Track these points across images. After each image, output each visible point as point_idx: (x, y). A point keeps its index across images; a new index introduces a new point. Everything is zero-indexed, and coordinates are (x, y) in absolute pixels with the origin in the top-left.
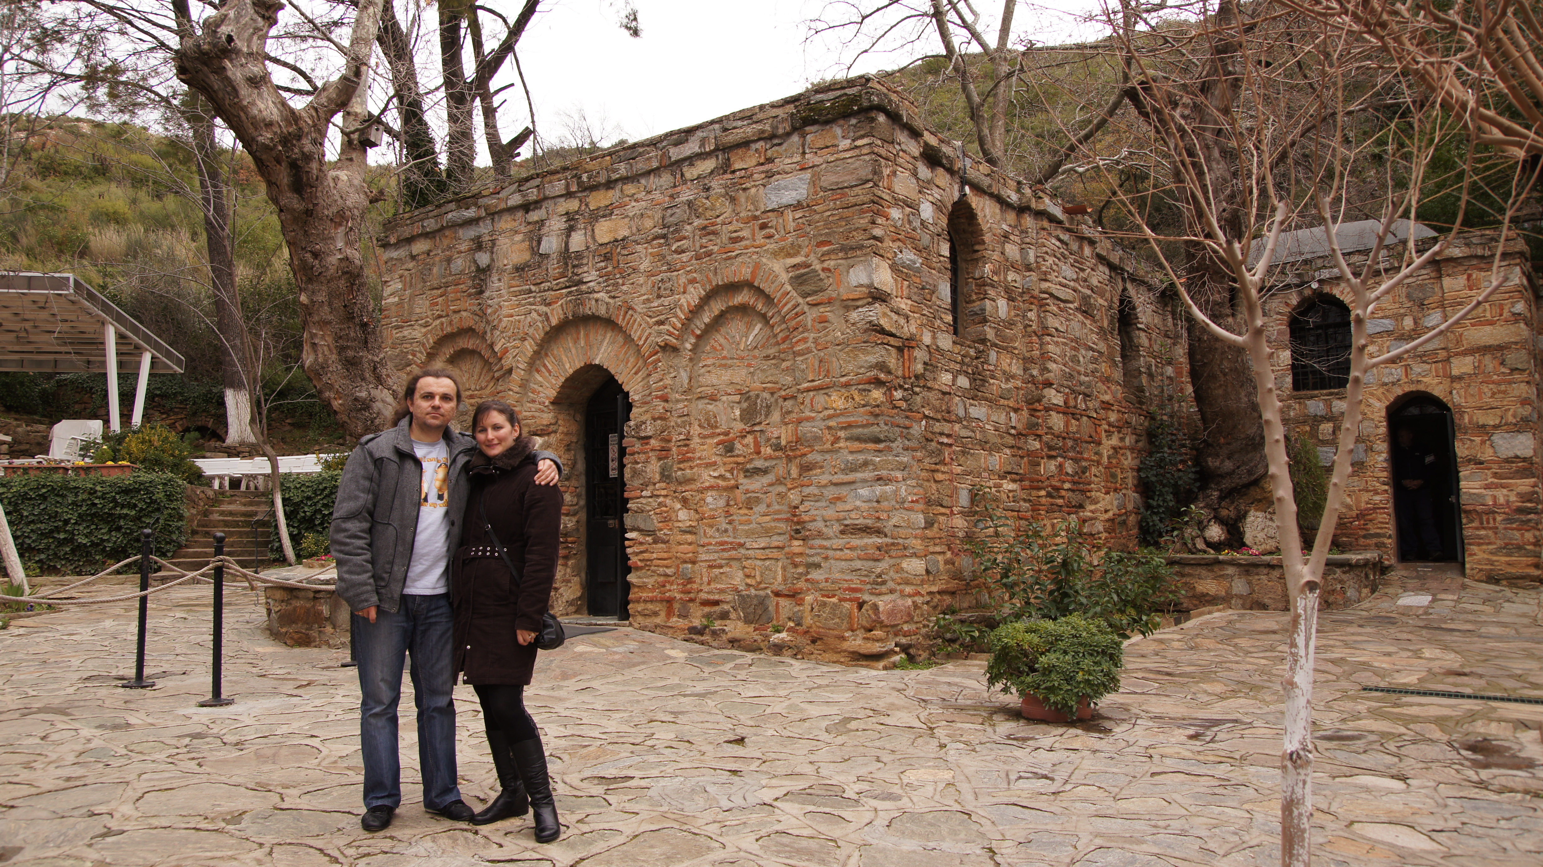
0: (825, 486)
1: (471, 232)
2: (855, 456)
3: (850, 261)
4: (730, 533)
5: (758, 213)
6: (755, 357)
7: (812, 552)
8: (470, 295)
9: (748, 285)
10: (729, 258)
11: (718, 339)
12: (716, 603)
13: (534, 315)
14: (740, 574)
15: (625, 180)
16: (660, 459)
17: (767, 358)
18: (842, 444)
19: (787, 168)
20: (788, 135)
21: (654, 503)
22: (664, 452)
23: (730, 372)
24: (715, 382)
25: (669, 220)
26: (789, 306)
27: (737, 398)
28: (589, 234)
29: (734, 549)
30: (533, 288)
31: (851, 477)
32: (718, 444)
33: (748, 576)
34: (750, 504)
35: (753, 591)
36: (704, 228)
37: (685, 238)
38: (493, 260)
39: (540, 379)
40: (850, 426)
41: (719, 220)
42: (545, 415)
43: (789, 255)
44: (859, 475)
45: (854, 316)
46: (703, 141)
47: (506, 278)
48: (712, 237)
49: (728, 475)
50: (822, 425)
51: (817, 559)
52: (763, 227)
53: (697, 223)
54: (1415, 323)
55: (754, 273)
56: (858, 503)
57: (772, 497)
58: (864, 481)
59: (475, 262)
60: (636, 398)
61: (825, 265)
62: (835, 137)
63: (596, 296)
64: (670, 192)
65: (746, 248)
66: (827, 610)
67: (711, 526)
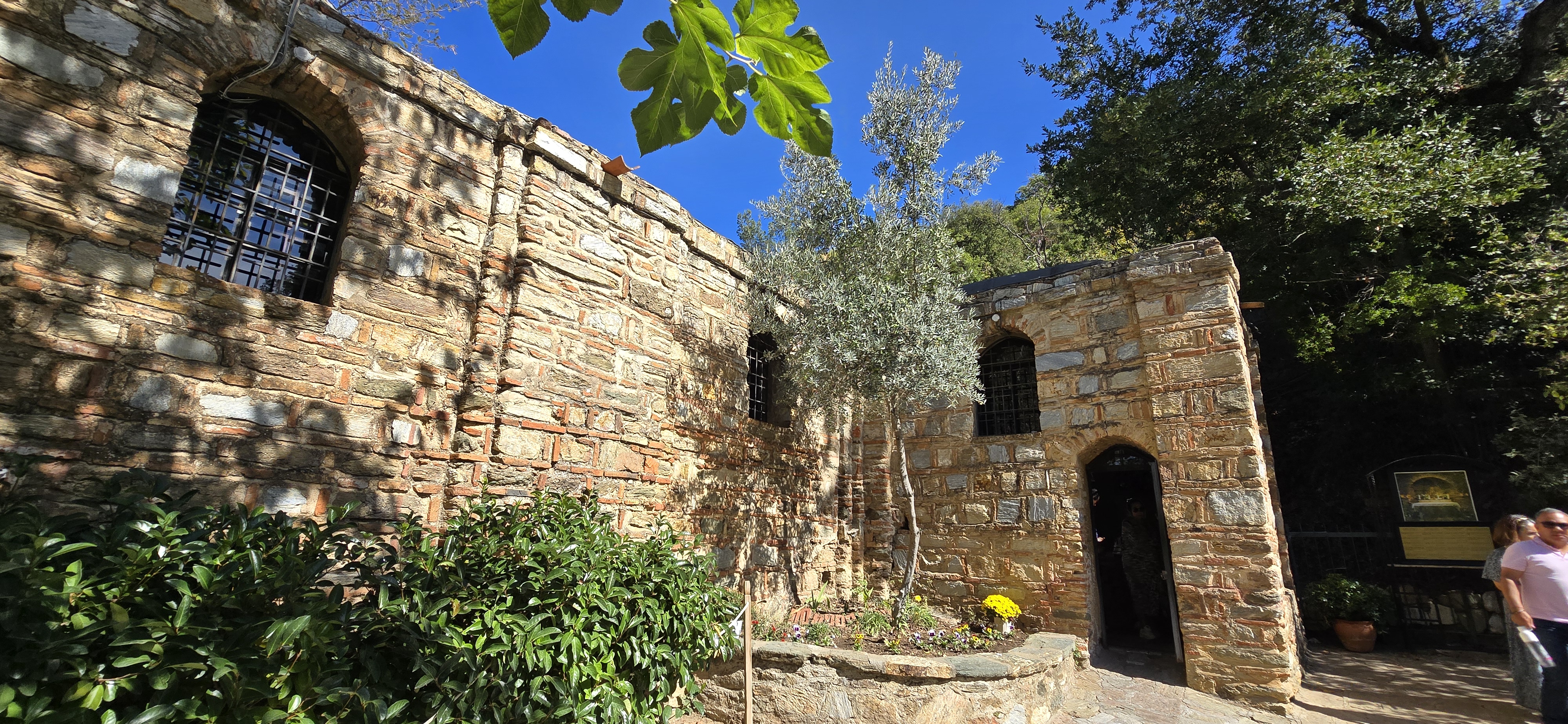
54: (1107, 355)
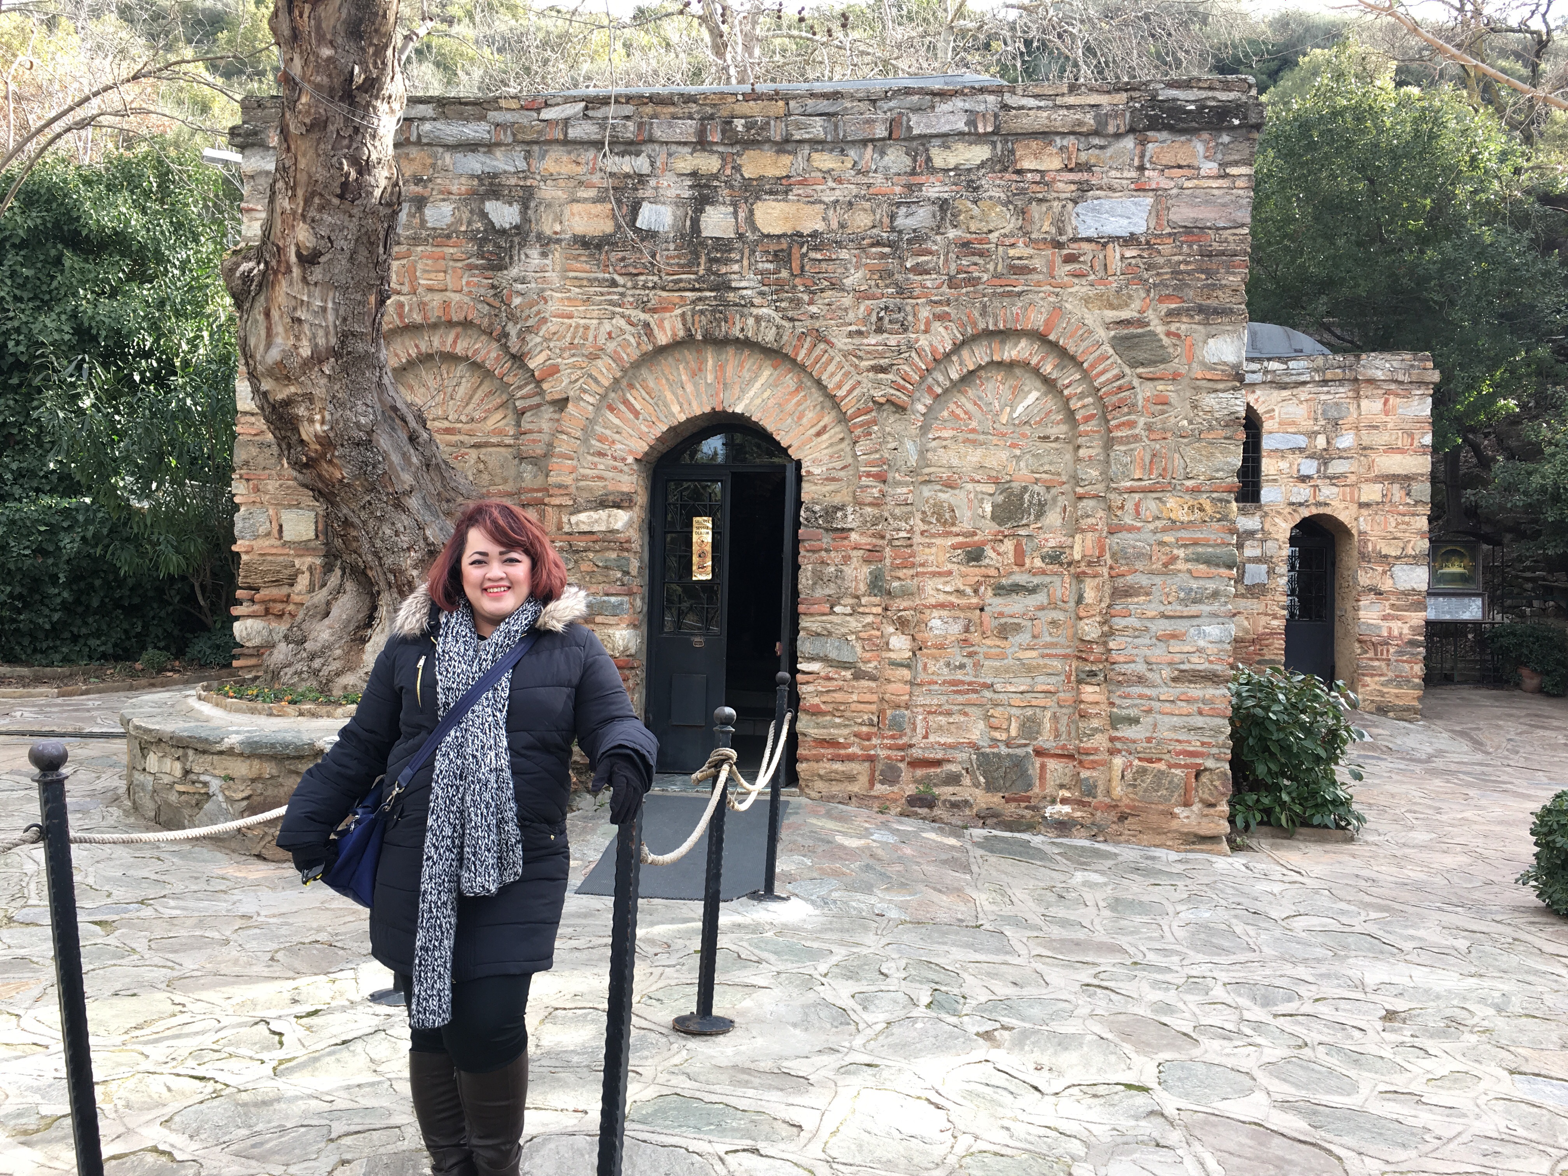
0: (1153, 618)
1: (475, 163)
2: (1201, 583)
3: (1212, 330)
4: (969, 669)
5: (1063, 239)
6: (1024, 435)
7: (1128, 702)
8: (470, 267)
9: (1039, 337)
10: (1010, 294)
11: (964, 402)
12: (938, 763)
13: (622, 323)
14: (981, 725)
15: (816, 144)
16: (867, 561)
17: (1045, 438)
18: (1180, 565)
19: (1115, 183)
20: (1118, 136)
21: (854, 623)
22: (873, 554)
23: (980, 451)
24: (955, 462)
25: (900, 222)
26: (1109, 375)
27: (991, 489)
28: (742, 215)
29: (975, 691)
30: (620, 280)
31: (1194, 609)
32: (954, 547)
33: (996, 729)
34: (1004, 631)
35: (1004, 750)
36: (966, 244)
37: (931, 253)
38: (526, 219)
39: (616, 421)
40: (1195, 544)
41: (993, 237)
42: (625, 478)
43: (1112, 307)
44: (1205, 608)
45: (1209, 401)
46: (972, 117)
47: (557, 254)
48: (976, 259)
49: (969, 590)
50: (1152, 538)
51: (1132, 712)
52: (1070, 259)
53: (952, 233)
54: (1328, 442)
55: (1047, 322)
56: (1202, 643)
57: (1041, 626)
58: (1215, 615)
59: (484, 215)
60: (816, 471)
61: (1173, 328)
62: (1194, 156)
63: (755, 311)
64: (904, 180)
65: (1039, 284)
66: (1149, 779)
67: (936, 659)
